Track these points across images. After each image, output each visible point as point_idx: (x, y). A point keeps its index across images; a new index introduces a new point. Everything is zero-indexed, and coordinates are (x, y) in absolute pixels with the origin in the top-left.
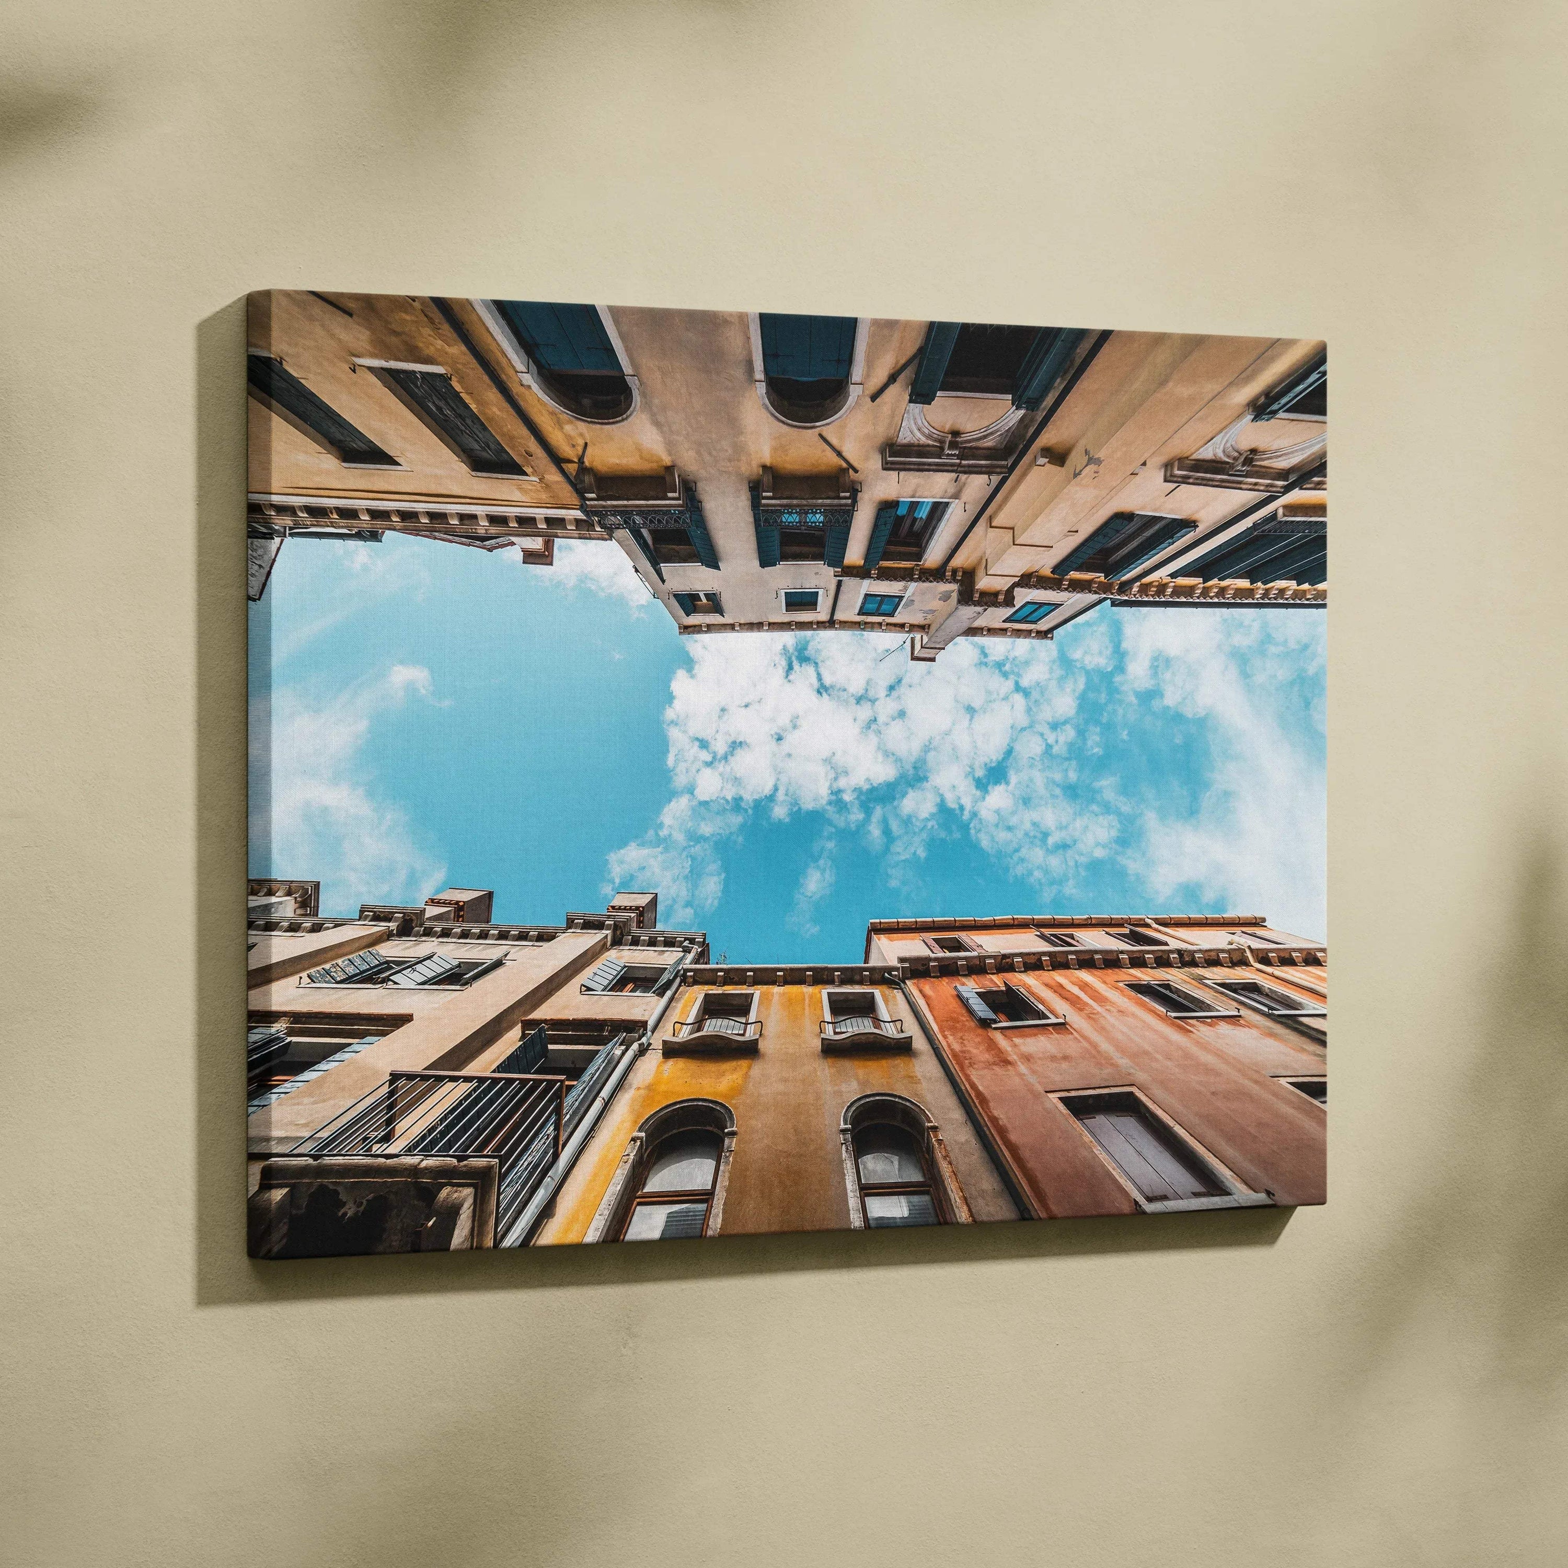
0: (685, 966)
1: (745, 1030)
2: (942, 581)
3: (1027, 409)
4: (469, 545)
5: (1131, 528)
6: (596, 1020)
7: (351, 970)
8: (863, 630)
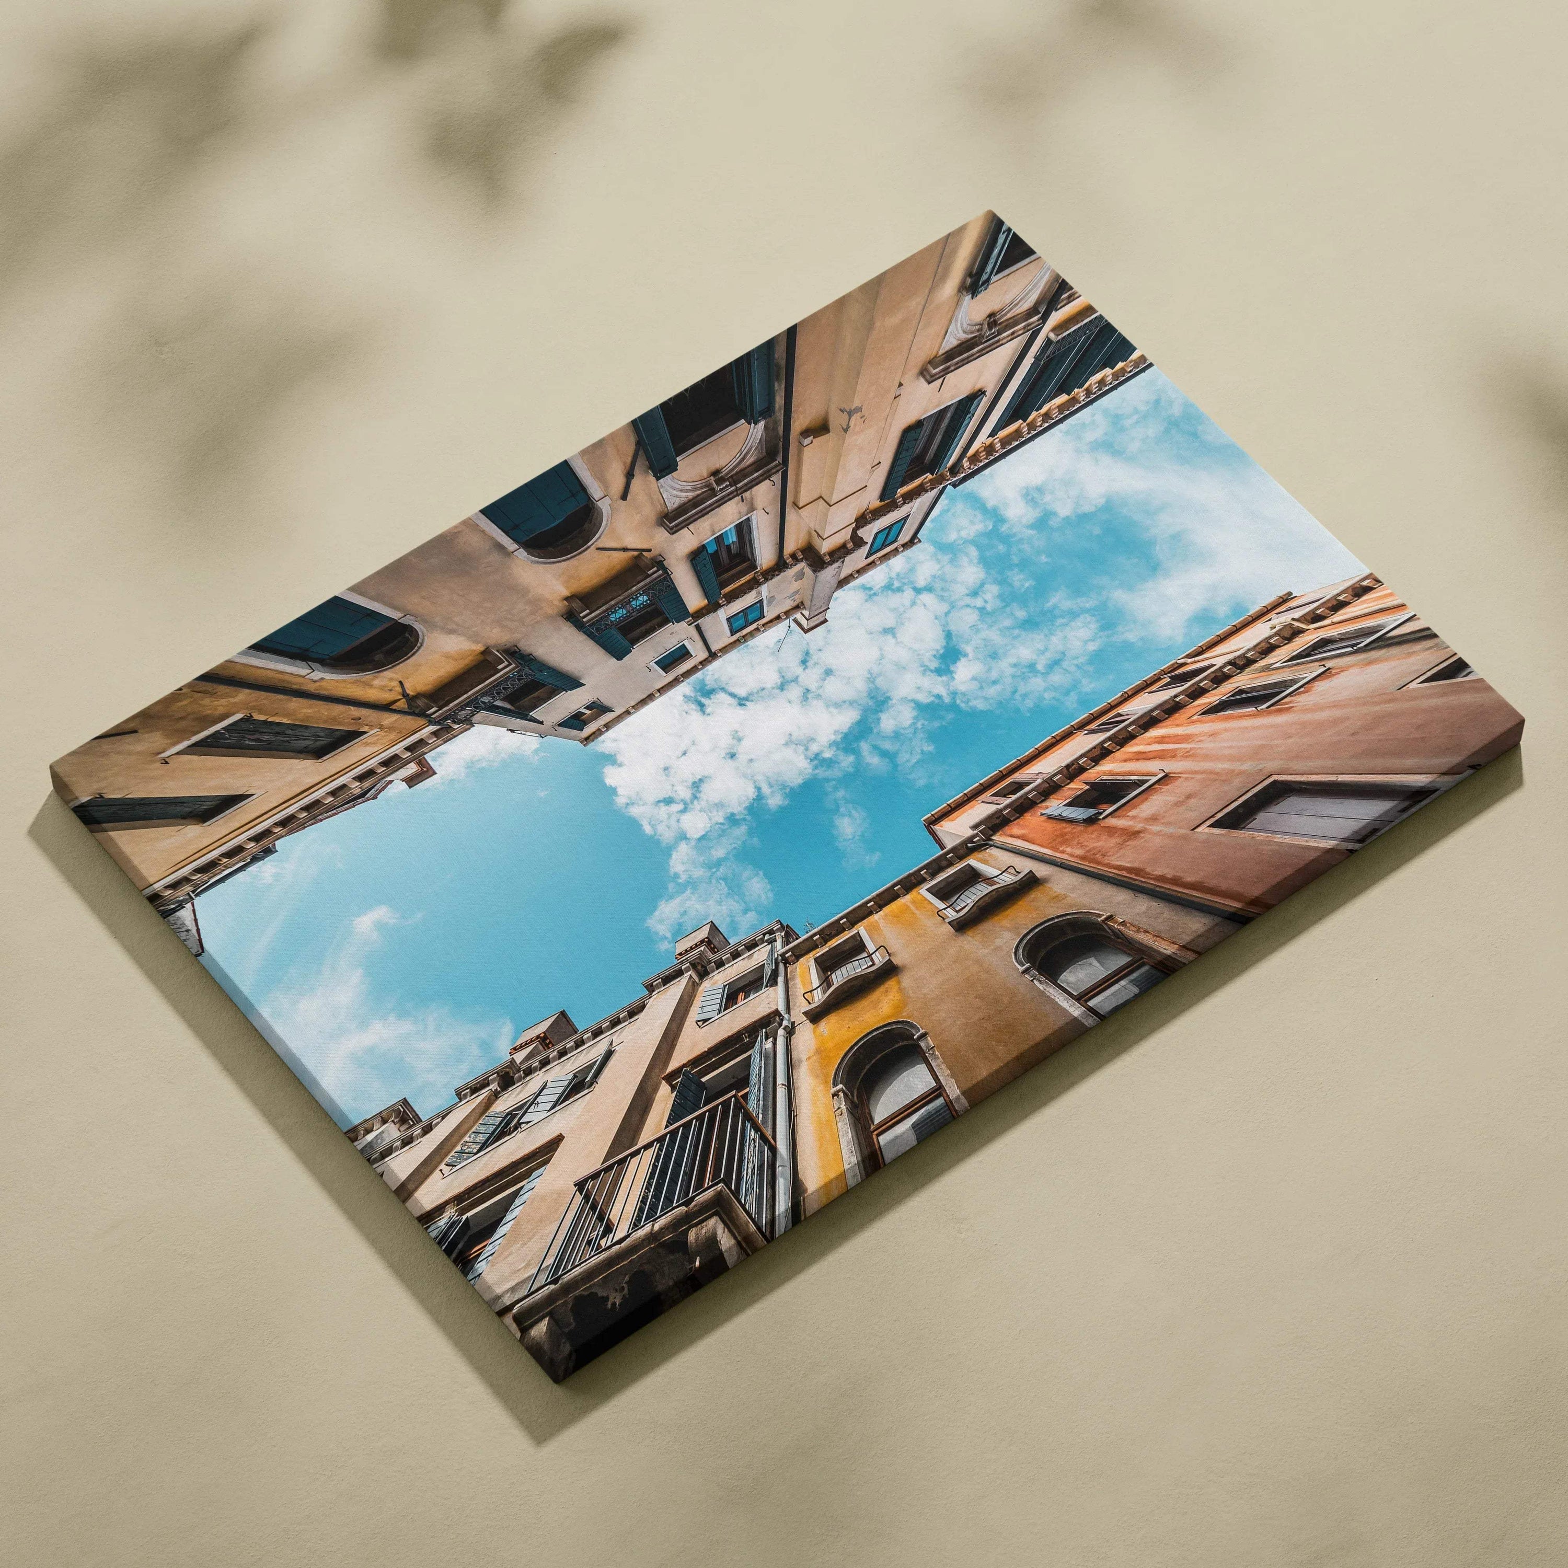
0: (780, 953)
1: (872, 960)
2: (787, 568)
3: (764, 418)
4: (354, 806)
5: (926, 430)
6: (729, 1037)
7: (481, 1138)
8: (746, 641)
